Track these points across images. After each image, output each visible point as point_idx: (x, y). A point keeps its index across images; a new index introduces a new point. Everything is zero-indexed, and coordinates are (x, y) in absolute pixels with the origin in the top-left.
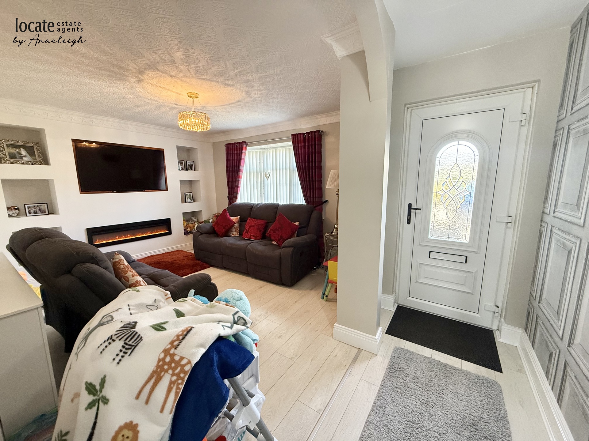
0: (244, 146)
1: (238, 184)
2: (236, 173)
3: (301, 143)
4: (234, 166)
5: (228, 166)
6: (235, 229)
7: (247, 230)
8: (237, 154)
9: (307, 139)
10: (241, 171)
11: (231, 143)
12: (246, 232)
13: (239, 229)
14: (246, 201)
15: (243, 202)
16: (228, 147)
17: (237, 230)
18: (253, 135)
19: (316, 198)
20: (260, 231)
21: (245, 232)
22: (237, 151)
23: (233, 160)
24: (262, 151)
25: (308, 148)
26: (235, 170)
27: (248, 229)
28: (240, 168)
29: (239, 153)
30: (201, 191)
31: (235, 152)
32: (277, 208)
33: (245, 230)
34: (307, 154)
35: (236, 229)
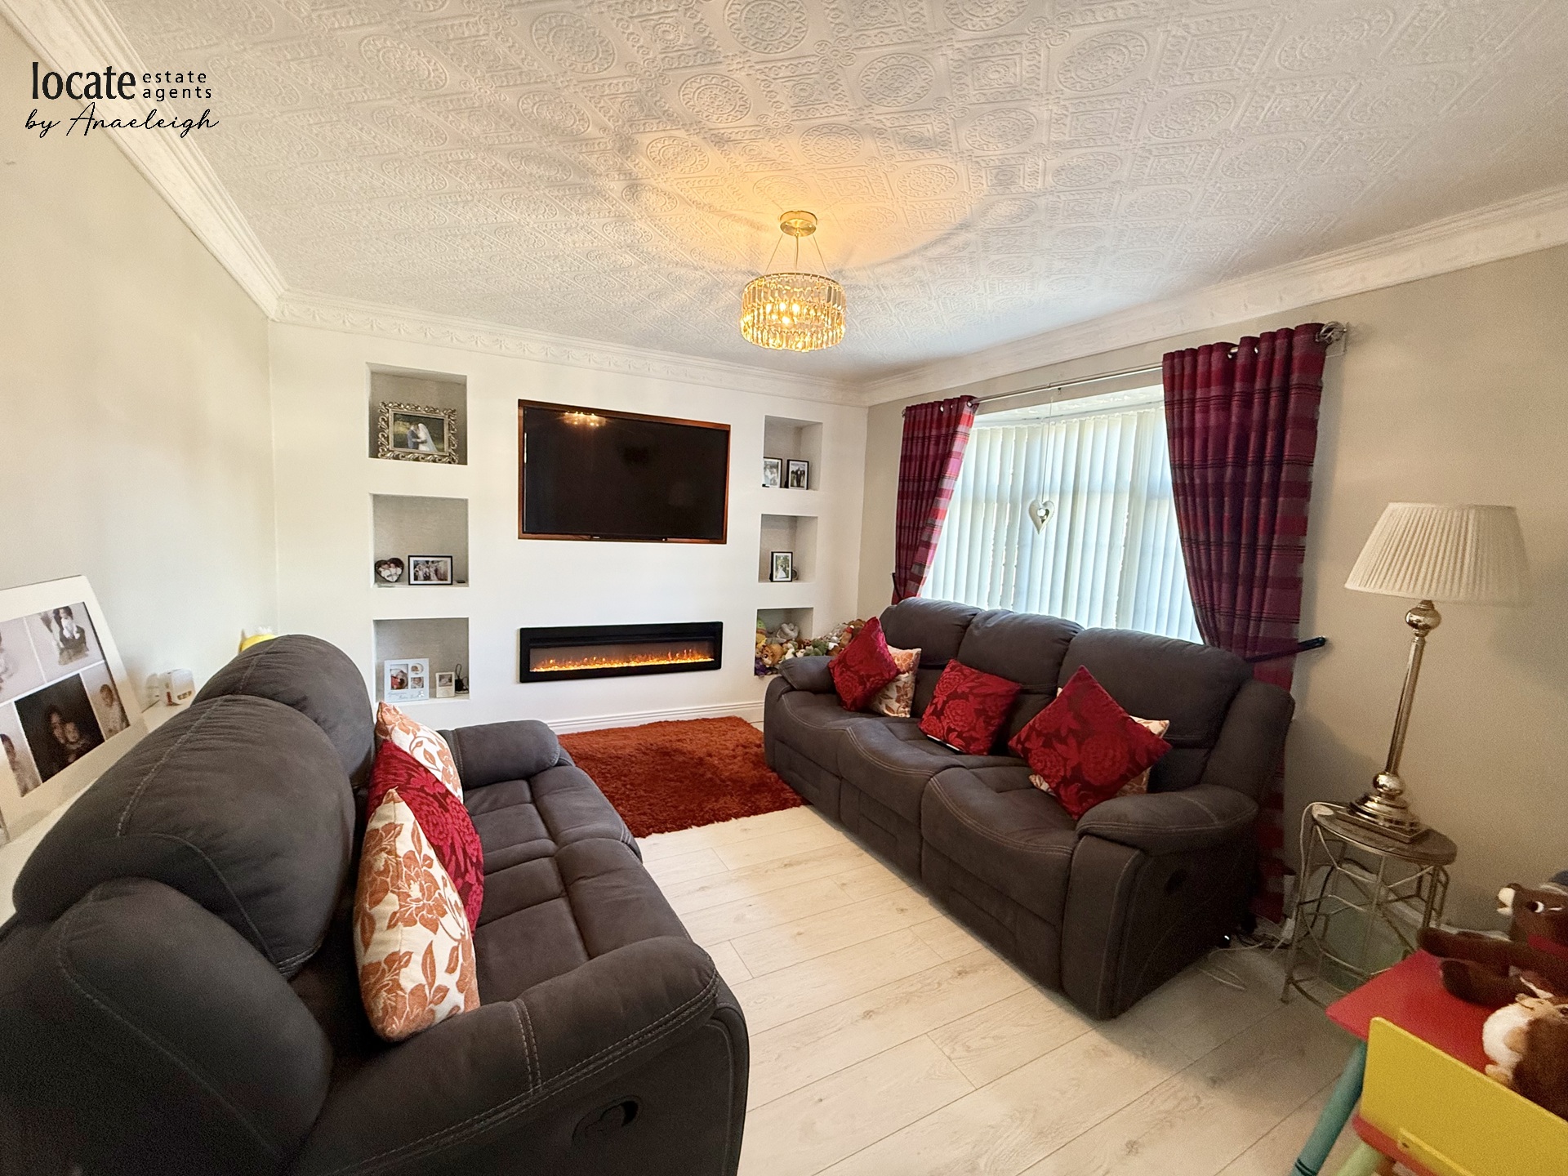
0: (967, 410)
1: (930, 537)
2: (927, 501)
3: (1208, 385)
4: (925, 476)
5: (904, 476)
6: (898, 692)
7: (939, 707)
8: (938, 437)
9: (1244, 366)
10: (945, 494)
11: (922, 404)
12: (932, 714)
13: (910, 695)
14: (949, 598)
15: (939, 598)
16: (913, 415)
17: (906, 695)
18: (1000, 373)
19: (1263, 624)
20: (988, 724)
21: (929, 710)
22: (939, 427)
23: (923, 458)
24: (1026, 426)
25: (1247, 403)
26: (926, 489)
27: (945, 703)
28: (942, 484)
29: (947, 435)
30: (818, 551)
31: (934, 432)
32: (1069, 641)
33: (932, 704)
34: (1233, 427)
35: (902, 692)
